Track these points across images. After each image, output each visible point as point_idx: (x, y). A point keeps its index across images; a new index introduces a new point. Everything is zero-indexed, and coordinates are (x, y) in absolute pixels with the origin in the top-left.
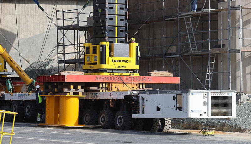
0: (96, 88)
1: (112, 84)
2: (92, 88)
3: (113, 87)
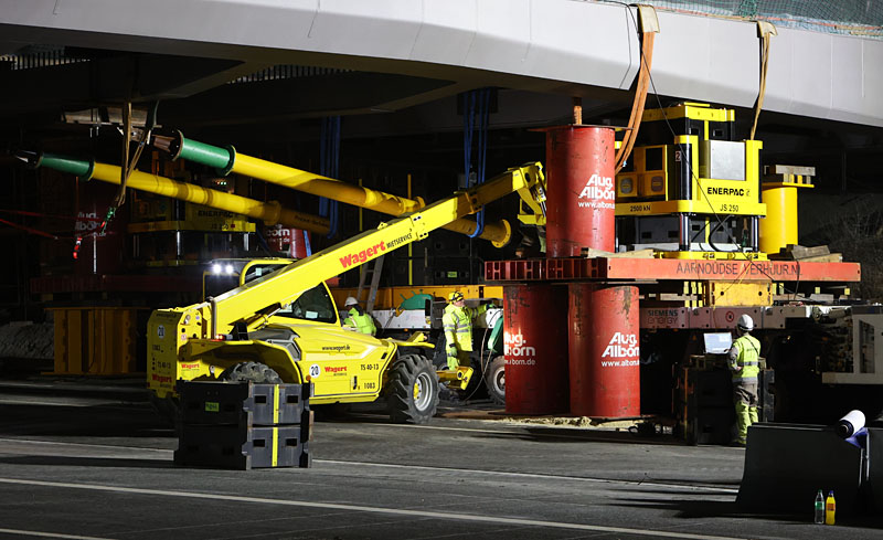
0: (674, 297)
1: (713, 285)
2: (665, 297)
3: (717, 293)
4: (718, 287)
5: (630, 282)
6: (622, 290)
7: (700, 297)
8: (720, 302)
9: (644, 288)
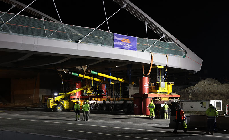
0: (156, 99)
2: (155, 99)
3: (162, 99)
4: (162, 98)
5: (151, 97)
6: (150, 98)
7: (160, 99)
8: (162, 100)
9: (152, 98)
